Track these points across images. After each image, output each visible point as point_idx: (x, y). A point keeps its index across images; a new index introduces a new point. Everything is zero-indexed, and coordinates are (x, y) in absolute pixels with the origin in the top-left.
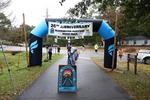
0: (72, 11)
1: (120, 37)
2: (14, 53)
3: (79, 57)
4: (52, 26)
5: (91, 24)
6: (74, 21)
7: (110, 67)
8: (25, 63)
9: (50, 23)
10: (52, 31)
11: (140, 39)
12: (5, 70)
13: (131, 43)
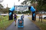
0: (22, 3)
1: (37, 11)
2: (4, 16)
3: (24, 17)
4: (16, 8)
5: (28, 7)
6: (23, 6)
7: (34, 20)
8: (8, 19)
9: (15, 7)
10: (16, 9)
11: (43, 12)
12: (2, 21)
13: (40, 13)
